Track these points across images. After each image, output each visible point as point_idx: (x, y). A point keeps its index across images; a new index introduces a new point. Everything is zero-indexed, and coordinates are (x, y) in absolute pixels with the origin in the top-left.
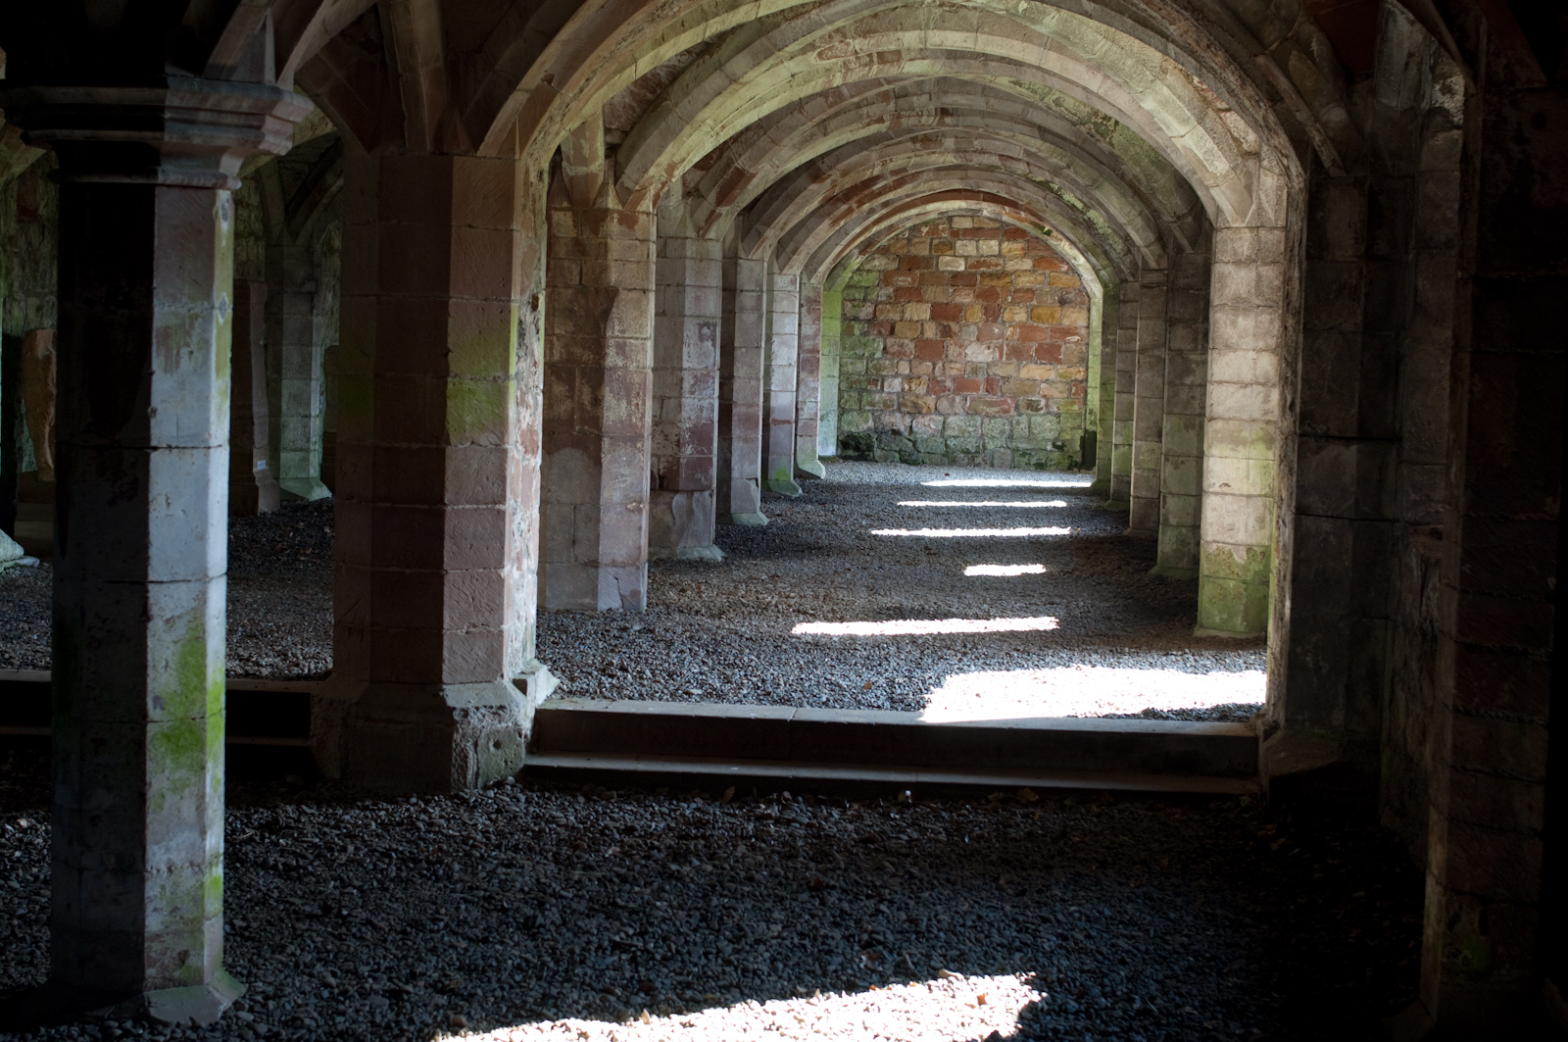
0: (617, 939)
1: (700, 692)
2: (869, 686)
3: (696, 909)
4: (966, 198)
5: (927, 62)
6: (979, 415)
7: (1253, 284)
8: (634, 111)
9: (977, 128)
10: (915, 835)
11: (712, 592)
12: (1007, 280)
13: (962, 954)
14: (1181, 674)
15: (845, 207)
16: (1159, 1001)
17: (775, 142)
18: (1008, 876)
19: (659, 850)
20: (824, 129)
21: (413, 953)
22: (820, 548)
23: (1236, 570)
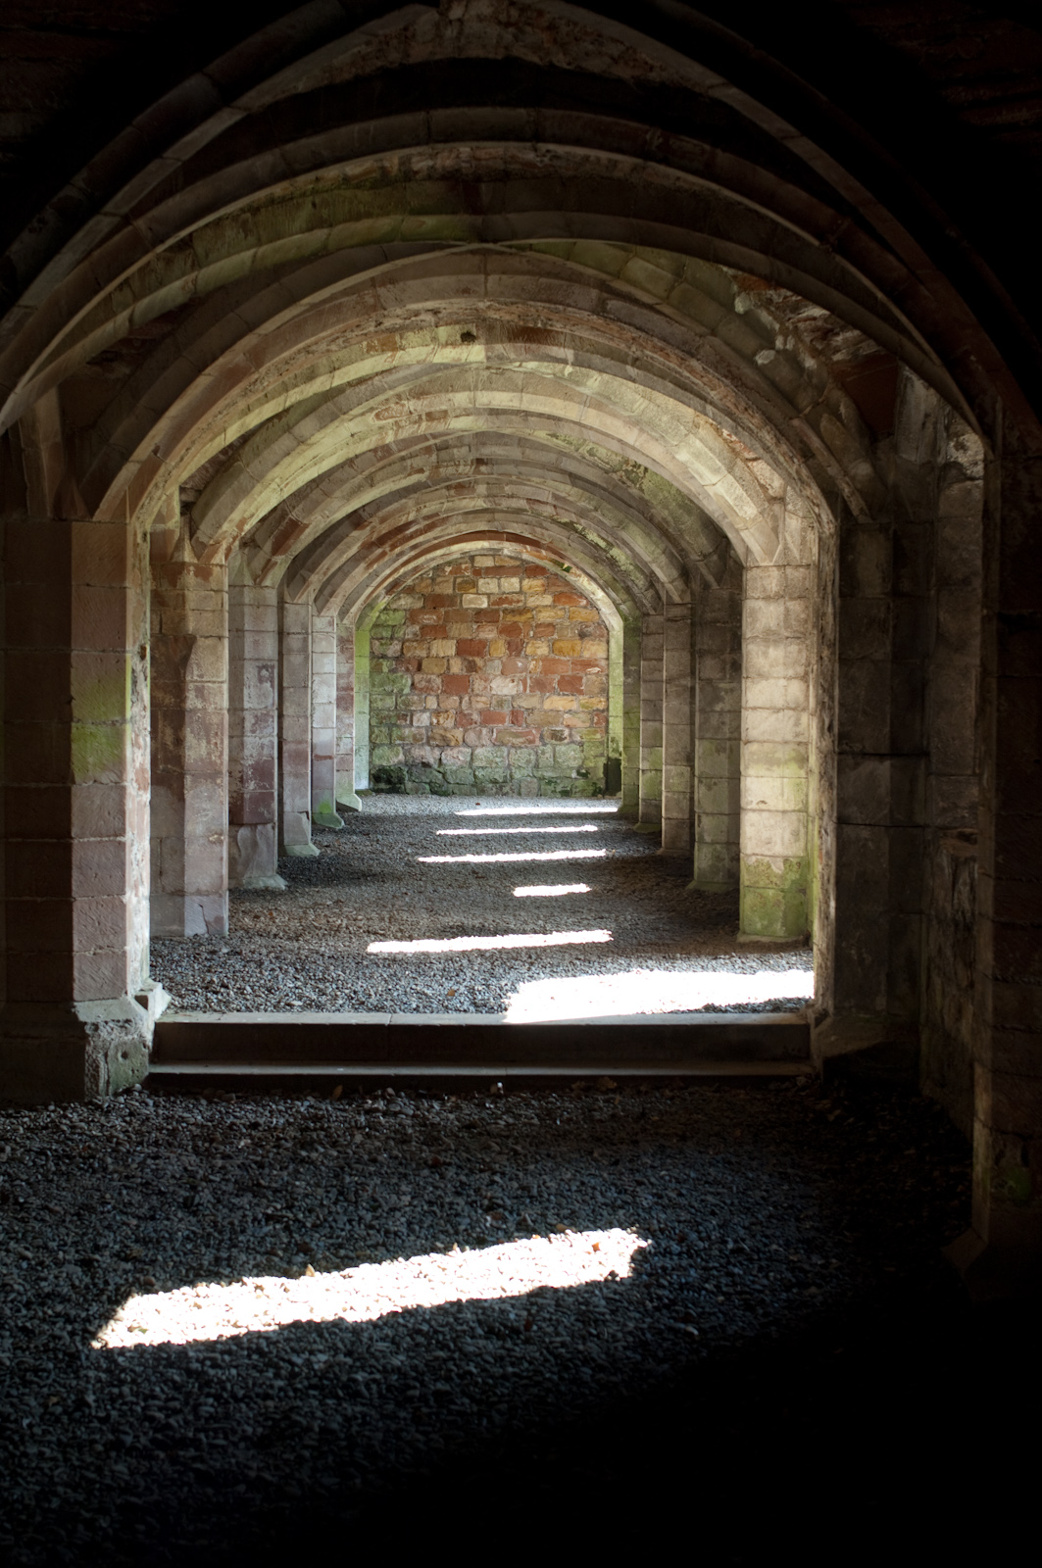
0: (269, 1212)
1: (300, 1003)
2: (453, 993)
3: (332, 1186)
4: (490, 539)
5: (471, 418)
6: (506, 745)
7: (782, 617)
8: (207, 471)
9: (511, 475)
10: (511, 1121)
11: (285, 916)
12: (529, 615)
13: (573, 1212)
14: (731, 975)
15: (380, 551)
16: (748, 1242)
17: (327, 494)
18: (600, 1150)
19: (286, 1140)
20: (371, 481)
21: (91, 1230)
22: (374, 875)
23: (775, 880)
